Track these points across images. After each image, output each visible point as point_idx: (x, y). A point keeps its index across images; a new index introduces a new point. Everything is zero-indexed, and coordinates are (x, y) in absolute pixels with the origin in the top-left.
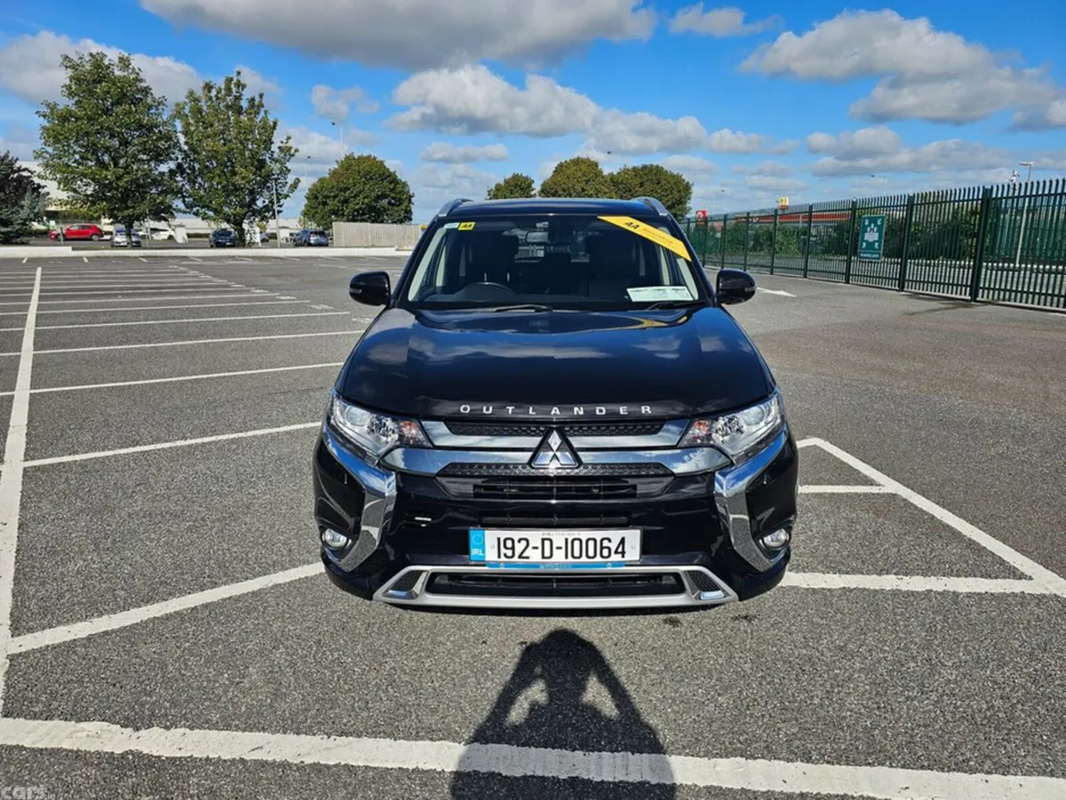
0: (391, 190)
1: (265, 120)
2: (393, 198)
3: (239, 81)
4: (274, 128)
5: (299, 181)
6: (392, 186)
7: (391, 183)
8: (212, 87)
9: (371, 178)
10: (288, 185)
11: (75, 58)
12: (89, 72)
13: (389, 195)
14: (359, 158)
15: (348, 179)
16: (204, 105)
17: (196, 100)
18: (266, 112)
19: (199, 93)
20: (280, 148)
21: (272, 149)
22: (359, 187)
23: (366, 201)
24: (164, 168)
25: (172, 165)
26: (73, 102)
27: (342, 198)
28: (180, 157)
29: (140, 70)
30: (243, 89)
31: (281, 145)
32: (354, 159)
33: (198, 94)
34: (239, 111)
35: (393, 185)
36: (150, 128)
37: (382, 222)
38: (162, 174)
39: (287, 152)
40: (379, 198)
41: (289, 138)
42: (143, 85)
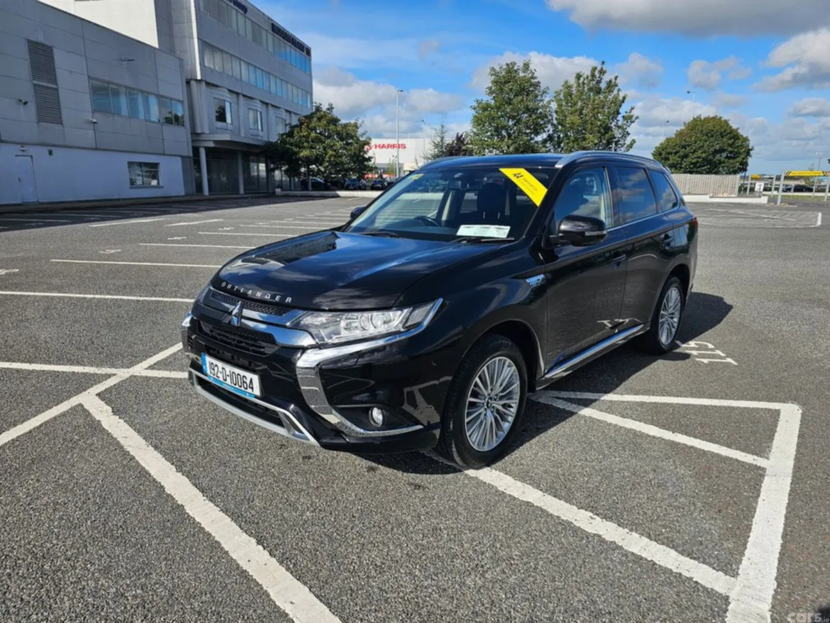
0: (730, 145)
1: (616, 98)
2: (730, 152)
3: (602, 69)
4: (623, 101)
5: (635, 142)
6: (730, 142)
7: (730, 139)
8: (581, 76)
9: (712, 136)
10: (625, 146)
11: (497, 69)
12: (504, 77)
13: (726, 150)
14: (705, 119)
15: (691, 137)
16: (574, 90)
17: (569, 87)
18: (619, 90)
19: (572, 81)
20: (623, 117)
21: (618, 119)
22: (699, 144)
23: (704, 155)
24: (539, 138)
25: (545, 136)
26: (492, 98)
27: (682, 154)
28: (551, 130)
29: (535, 70)
30: (603, 75)
31: (625, 114)
32: (700, 120)
33: (571, 83)
34: (599, 91)
35: (733, 140)
36: (533, 111)
37: (716, 173)
38: (537, 142)
39: (629, 119)
40: (716, 152)
41: (632, 109)
42: (536, 80)
